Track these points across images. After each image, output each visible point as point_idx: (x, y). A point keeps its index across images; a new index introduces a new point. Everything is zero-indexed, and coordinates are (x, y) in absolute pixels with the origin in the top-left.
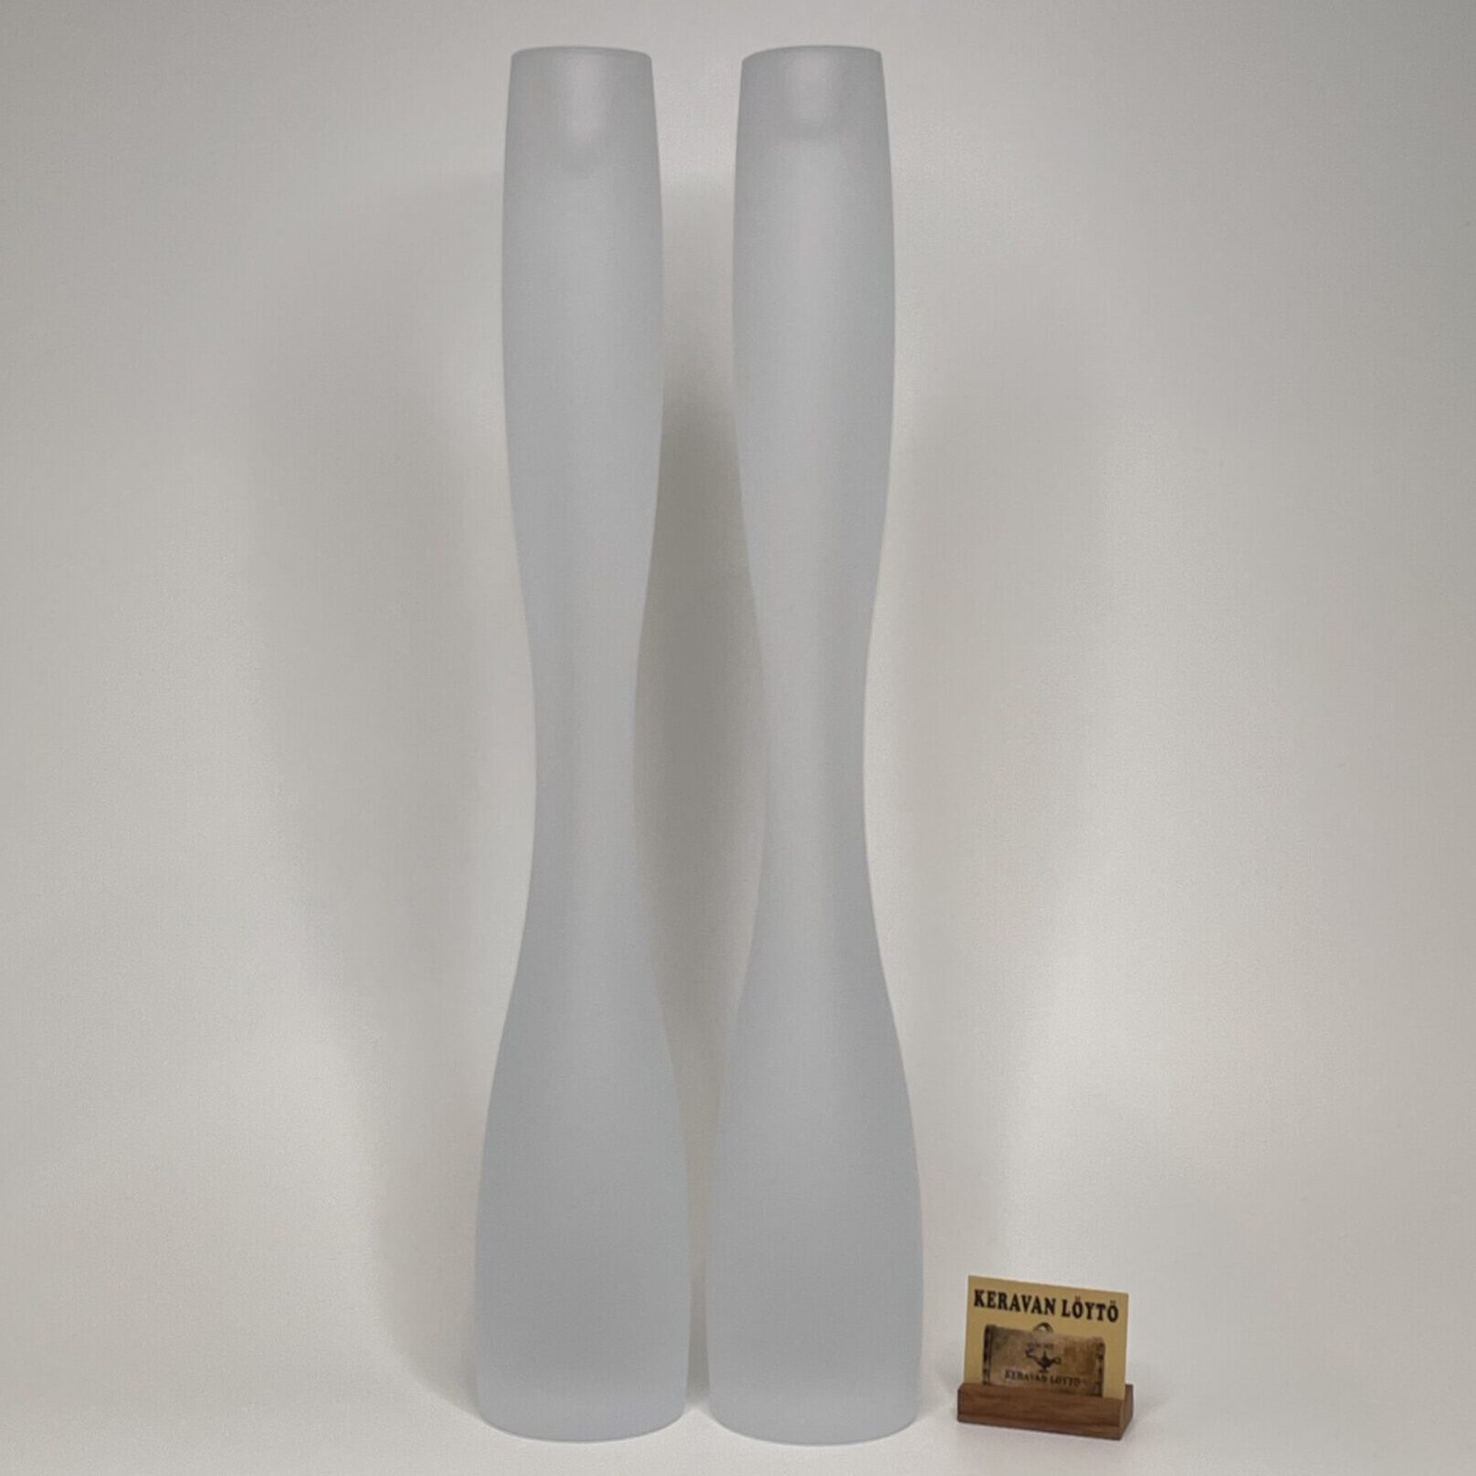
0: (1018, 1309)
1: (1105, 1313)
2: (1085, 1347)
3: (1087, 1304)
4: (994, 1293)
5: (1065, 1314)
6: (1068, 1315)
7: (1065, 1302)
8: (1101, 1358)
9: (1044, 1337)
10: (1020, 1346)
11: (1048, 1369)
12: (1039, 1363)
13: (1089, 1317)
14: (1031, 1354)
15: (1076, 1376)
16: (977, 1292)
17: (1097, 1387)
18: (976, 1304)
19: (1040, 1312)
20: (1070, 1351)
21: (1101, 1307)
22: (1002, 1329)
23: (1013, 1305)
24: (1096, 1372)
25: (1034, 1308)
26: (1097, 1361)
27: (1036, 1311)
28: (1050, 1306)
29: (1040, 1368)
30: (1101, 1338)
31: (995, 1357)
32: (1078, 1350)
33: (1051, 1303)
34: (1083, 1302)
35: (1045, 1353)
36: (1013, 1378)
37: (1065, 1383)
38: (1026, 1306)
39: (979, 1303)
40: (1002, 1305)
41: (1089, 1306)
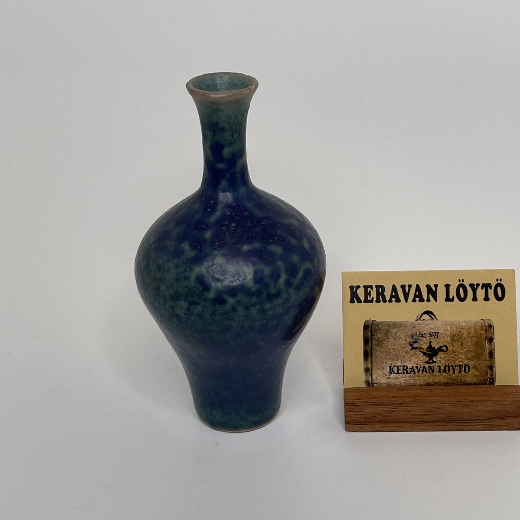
0: (398, 300)
1: (491, 292)
2: (473, 330)
3: (472, 285)
4: (371, 287)
5: (448, 299)
6: (452, 300)
7: (447, 286)
8: (491, 340)
9: (428, 326)
10: (403, 339)
11: (434, 359)
12: (425, 354)
13: (475, 299)
14: (415, 345)
15: (466, 362)
16: (352, 287)
17: (489, 370)
18: (352, 301)
19: (422, 300)
20: (456, 337)
21: (486, 286)
22: (382, 323)
23: (392, 296)
24: (488, 355)
25: (415, 296)
26: (487, 344)
27: (417, 299)
28: (432, 292)
29: (427, 359)
30: (489, 320)
31: (377, 353)
32: (465, 335)
33: (434, 289)
34: (467, 284)
35: (430, 342)
36: (398, 373)
37: (454, 372)
38: (406, 296)
39: (355, 299)
40: (381, 299)
41: (474, 288)
